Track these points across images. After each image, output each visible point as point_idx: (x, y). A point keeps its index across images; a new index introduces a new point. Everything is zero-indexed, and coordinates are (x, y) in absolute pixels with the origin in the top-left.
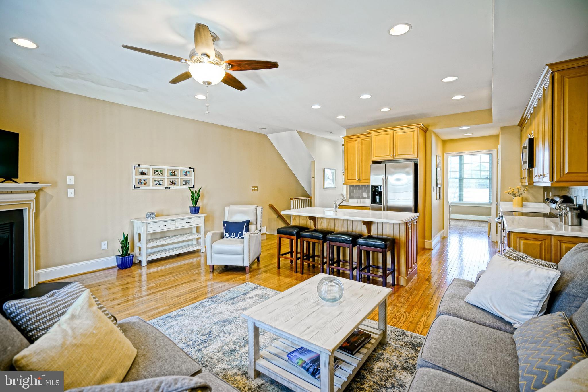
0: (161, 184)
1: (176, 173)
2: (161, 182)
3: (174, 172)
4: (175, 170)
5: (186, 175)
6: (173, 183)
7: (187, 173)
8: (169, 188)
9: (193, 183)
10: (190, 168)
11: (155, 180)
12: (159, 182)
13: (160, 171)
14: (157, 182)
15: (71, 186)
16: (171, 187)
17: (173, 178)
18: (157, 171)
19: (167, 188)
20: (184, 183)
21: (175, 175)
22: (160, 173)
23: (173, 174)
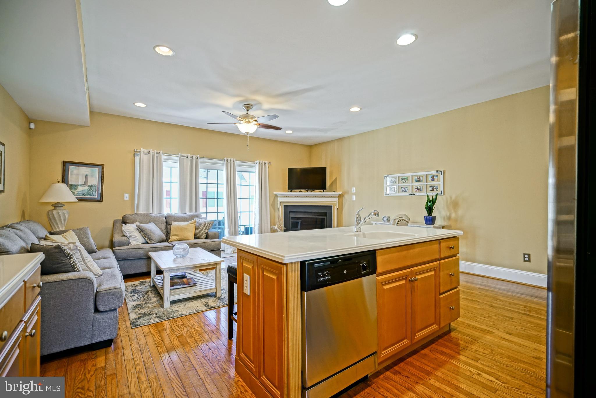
0: (407, 191)
1: (421, 178)
2: (406, 189)
3: (419, 178)
4: (420, 176)
5: (433, 180)
6: (418, 189)
7: (435, 177)
8: (414, 194)
9: (442, 189)
10: (437, 171)
11: (402, 188)
12: (405, 189)
13: (406, 179)
14: (403, 189)
15: (353, 194)
16: (416, 194)
17: (418, 184)
18: (403, 179)
19: (411, 194)
20: (431, 189)
21: (420, 181)
22: (405, 180)
23: (419, 180)
